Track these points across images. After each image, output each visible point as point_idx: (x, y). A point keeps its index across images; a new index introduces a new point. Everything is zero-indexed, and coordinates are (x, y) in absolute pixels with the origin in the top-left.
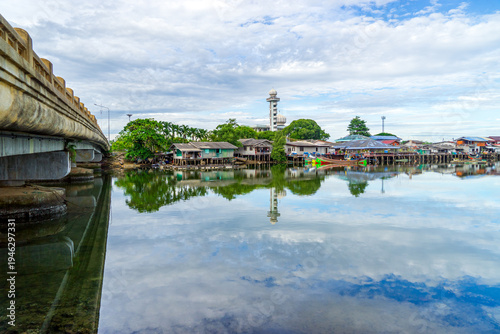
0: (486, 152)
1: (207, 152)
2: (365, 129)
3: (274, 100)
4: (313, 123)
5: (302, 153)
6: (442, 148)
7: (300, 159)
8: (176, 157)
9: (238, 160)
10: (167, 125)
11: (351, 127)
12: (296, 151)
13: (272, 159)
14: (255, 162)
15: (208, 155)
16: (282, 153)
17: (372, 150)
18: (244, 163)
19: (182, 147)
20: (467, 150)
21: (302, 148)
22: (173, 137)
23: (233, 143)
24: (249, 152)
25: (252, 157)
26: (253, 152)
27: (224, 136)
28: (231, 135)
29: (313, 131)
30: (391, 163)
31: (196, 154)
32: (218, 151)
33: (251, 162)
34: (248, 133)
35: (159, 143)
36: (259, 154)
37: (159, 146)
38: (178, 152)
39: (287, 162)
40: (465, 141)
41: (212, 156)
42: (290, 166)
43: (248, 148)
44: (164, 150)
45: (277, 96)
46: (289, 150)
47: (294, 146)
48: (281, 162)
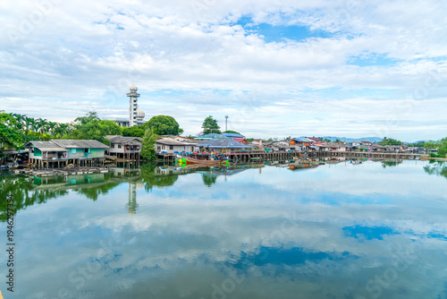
0: (311, 151)
1: (74, 151)
2: (217, 127)
3: (134, 95)
4: (172, 120)
5: (172, 151)
6: (281, 147)
7: (171, 157)
8: (32, 156)
9: (107, 159)
10: (19, 117)
11: (205, 124)
12: (167, 150)
13: (141, 158)
14: (123, 160)
15: (74, 155)
16: (153, 151)
17: (232, 149)
18: (113, 162)
19: (42, 146)
20: (298, 148)
21: (171, 147)
22: (27, 131)
23: (101, 140)
24: (117, 150)
25: (121, 155)
26: (122, 150)
27: (89, 133)
28: (98, 132)
29: (172, 127)
30: (247, 160)
31: (60, 154)
32: (86, 150)
33: (120, 160)
34: (112, 128)
35: (11, 140)
36: (129, 152)
37: (11, 145)
38: (37, 151)
39: (158, 160)
40: (296, 142)
41: (81, 156)
42: (160, 164)
43: (116, 146)
44: (17, 149)
45: (138, 92)
46: (159, 148)
47: (164, 145)
48: (151, 160)
